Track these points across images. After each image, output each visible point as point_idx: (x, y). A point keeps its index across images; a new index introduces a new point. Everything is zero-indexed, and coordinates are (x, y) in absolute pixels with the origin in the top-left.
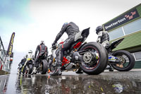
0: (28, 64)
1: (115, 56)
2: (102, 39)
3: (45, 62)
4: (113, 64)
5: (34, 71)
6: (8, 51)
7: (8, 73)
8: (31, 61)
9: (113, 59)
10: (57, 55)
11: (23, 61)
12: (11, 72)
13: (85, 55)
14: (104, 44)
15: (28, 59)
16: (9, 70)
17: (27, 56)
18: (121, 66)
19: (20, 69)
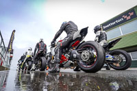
0: (27, 61)
1: (112, 55)
2: (100, 38)
3: (43, 59)
4: (110, 63)
5: (33, 67)
6: (8, 48)
7: (8, 69)
8: (30, 57)
9: (110, 58)
10: (56, 53)
11: (22, 58)
12: (11, 68)
13: (83, 53)
14: (102, 43)
15: (28, 56)
16: (9, 66)
17: (26, 53)
18: (118, 65)
19: (20, 65)
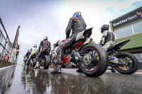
4: (116, 66)
5: (37, 65)
6: (14, 44)
8: (35, 55)
10: (58, 54)
11: (28, 54)
13: (85, 57)
15: (32, 53)
16: (16, 61)
19: (25, 61)
